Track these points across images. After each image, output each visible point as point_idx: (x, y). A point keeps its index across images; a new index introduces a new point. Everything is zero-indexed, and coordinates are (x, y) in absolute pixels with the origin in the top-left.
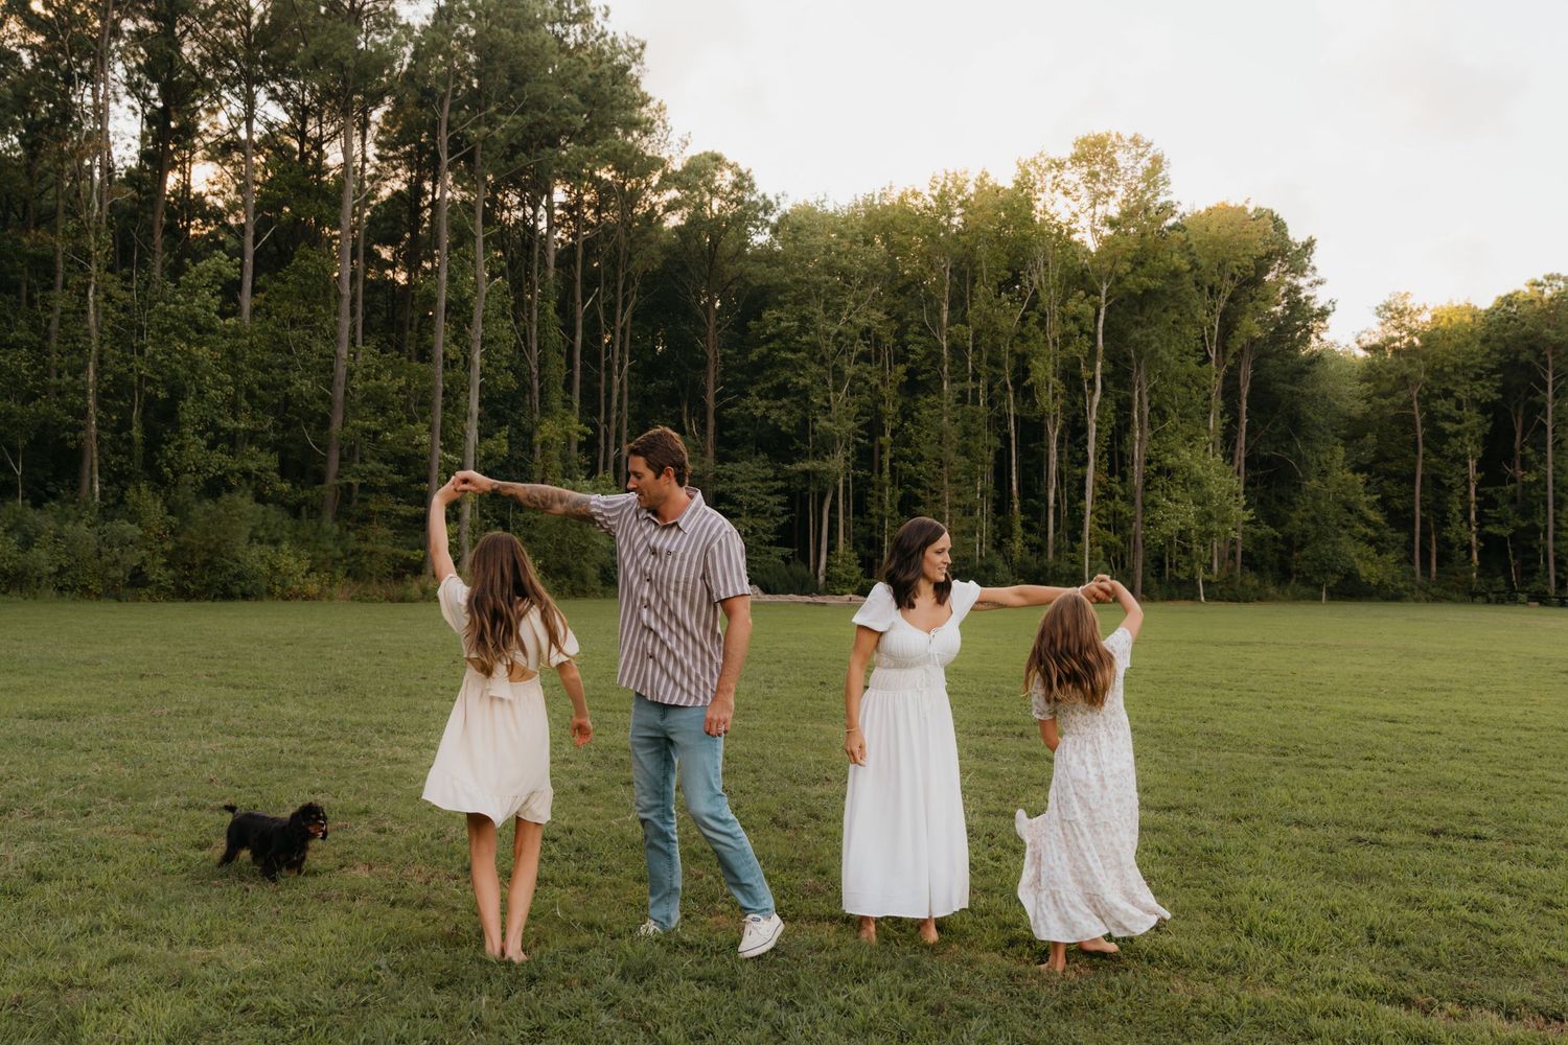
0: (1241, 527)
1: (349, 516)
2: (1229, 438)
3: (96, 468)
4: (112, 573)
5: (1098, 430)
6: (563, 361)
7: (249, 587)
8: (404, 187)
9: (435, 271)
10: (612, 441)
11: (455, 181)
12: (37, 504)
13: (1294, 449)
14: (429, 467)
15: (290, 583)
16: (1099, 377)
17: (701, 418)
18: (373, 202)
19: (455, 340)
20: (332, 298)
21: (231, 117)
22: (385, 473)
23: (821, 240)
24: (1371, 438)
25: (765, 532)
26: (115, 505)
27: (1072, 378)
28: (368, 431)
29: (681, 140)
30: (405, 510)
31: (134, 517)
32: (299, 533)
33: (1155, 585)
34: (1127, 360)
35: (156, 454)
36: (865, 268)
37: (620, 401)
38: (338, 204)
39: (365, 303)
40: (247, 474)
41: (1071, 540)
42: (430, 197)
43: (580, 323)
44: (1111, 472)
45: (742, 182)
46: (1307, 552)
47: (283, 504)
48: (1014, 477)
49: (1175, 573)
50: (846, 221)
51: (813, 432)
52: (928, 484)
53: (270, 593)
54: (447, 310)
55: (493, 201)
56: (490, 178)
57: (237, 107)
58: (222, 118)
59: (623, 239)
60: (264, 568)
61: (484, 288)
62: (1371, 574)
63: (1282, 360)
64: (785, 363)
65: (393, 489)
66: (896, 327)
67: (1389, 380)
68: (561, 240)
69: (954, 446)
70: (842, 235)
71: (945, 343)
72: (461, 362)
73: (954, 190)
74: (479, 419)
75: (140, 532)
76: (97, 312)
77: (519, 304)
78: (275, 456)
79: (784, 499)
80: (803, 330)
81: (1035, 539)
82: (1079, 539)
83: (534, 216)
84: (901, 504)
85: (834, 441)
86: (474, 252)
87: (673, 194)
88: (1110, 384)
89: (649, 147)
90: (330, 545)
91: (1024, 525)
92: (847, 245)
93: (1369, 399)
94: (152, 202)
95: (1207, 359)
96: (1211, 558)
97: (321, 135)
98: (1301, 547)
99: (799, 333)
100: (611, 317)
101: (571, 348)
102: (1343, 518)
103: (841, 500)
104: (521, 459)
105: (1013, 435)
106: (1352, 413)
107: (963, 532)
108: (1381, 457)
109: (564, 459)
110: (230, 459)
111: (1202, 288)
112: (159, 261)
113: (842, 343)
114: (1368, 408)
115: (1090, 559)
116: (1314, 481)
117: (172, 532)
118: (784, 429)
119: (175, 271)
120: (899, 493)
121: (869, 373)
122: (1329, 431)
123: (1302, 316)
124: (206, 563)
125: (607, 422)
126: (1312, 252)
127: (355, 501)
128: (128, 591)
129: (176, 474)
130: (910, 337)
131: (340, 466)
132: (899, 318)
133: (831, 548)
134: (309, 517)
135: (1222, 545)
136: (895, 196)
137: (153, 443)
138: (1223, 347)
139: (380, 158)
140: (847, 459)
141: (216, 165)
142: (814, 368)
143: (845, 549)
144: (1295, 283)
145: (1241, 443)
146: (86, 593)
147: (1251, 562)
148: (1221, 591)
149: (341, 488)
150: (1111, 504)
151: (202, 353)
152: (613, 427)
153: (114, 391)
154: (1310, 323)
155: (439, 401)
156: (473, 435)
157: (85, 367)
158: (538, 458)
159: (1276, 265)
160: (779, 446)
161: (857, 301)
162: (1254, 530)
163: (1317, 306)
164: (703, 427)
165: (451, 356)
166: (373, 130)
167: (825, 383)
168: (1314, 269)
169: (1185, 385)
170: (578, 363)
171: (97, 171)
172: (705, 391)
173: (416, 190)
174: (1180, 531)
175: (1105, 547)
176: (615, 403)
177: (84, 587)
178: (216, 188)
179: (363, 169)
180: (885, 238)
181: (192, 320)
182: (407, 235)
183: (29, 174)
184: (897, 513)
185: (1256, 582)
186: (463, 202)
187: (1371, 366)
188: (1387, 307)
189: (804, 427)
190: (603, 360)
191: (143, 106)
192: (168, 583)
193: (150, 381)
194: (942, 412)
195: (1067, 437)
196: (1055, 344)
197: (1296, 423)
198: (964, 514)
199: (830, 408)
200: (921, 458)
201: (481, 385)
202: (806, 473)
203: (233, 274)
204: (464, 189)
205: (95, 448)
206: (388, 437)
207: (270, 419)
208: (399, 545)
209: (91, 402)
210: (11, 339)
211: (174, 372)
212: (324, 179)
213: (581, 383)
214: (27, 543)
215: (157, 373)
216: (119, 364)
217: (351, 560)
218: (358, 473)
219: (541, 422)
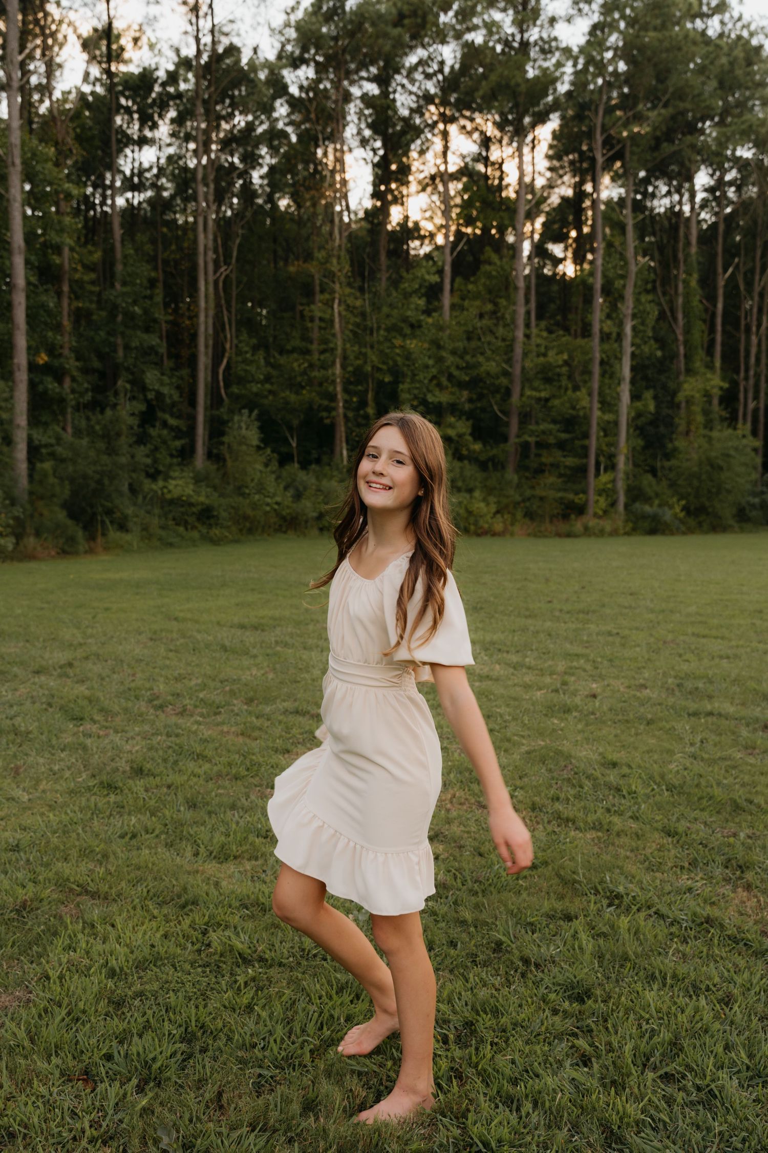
1: (527, 468)
3: (344, 439)
6: (706, 328)
8: (569, 192)
10: (751, 395)
11: (613, 180)
12: (304, 466)
14: (589, 425)
15: (481, 522)
18: (546, 209)
19: (609, 316)
20: (510, 291)
21: (434, 155)
22: (555, 432)
28: (539, 400)
30: (570, 461)
32: (488, 483)
37: (758, 360)
38: (513, 214)
39: (538, 293)
40: (448, 439)
43: (721, 292)
47: (476, 460)
55: (644, 192)
56: (642, 173)
57: (438, 145)
58: (430, 156)
59: (761, 209)
60: (462, 512)
61: (633, 268)
65: (561, 445)
68: (705, 220)
72: (616, 335)
74: (633, 382)
76: (340, 320)
77: (667, 279)
78: (470, 423)
83: (680, 203)
86: (626, 238)
90: (511, 492)
97: (502, 158)
100: (749, 284)
101: (714, 315)
104: (668, 415)
109: (706, 412)
112: (385, 276)
119: (395, 283)
125: (746, 378)
127: (532, 456)
131: (520, 428)
134: (496, 469)
139: (550, 169)
141: (428, 195)
149: (521, 446)
151: (412, 344)
152: (752, 382)
153: (355, 379)
155: (597, 370)
156: (626, 397)
157: (334, 363)
158: (683, 412)
165: (606, 329)
170: (719, 328)
171: (345, 214)
173: (580, 195)
176: (753, 360)
178: (428, 215)
181: (405, 320)
182: (573, 234)
186: (619, 198)
190: (743, 323)
191: (371, 157)
193: (379, 369)
201: (633, 355)
203: (435, 279)
204: (621, 186)
205: (342, 423)
206: (556, 402)
207: (465, 394)
208: (565, 490)
209: (339, 388)
210: (289, 347)
211: (395, 362)
212: (504, 194)
213: (723, 344)
214: (298, 496)
215: (384, 363)
216: (357, 358)
217: (528, 504)
218: (532, 433)
219: (685, 382)
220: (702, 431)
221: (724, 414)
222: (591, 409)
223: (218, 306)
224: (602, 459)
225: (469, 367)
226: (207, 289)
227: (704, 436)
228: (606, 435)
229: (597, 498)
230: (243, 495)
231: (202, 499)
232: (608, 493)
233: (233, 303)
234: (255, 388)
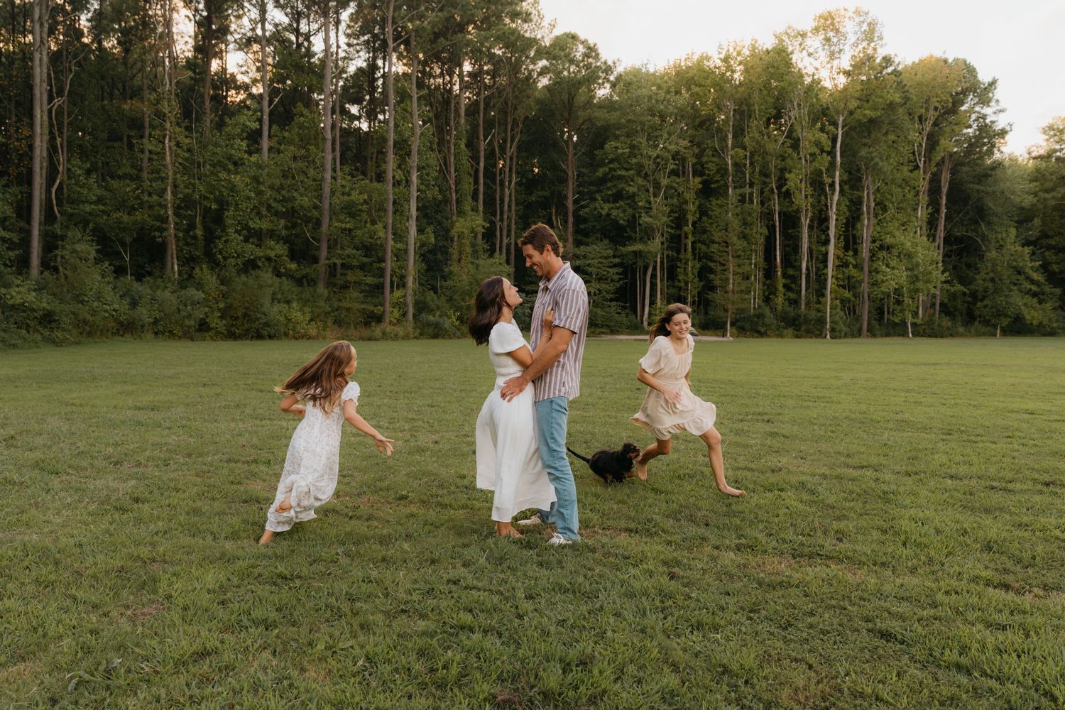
0: (939, 285)
1: (334, 285)
2: (932, 223)
3: (175, 256)
4: (187, 322)
5: (837, 220)
6: (471, 180)
7: (273, 331)
8: (364, 65)
9: (386, 122)
10: (505, 233)
11: (399, 59)
12: (139, 278)
13: (980, 230)
14: (385, 252)
15: (298, 329)
16: (837, 182)
17: (564, 216)
18: (345, 76)
19: (399, 167)
20: (320, 140)
21: (251, 20)
22: (357, 256)
23: (644, 92)
24: (1037, 222)
25: (607, 293)
26: (187, 280)
27: (818, 185)
28: (345, 229)
29: (550, 24)
30: (370, 280)
31: (199, 286)
32: (303, 297)
33: (877, 327)
34: (859, 170)
35: (212, 245)
36: (676, 111)
37: (509, 206)
38: (321, 76)
39: (341, 144)
40: (269, 259)
41: (818, 296)
42: (382, 70)
43: (482, 154)
44: (846, 248)
45: (591, 51)
46: (986, 302)
47: (292, 277)
48: (778, 253)
49: (891, 318)
50: (662, 77)
51: (640, 225)
52: (717, 258)
53: (286, 335)
54: (394, 147)
55: (423, 72)
56: (421, 56)
57: (254, 14)
58: (245, 21)
59: (510, 95)
60: (282, 319)
61: (418, 131)
62: (1033, 318)
63: (972, 167)
64: (620, 178)
65: (362, 267)
66: (697, 151)
67: (1051, 180)
68: (469, 98)
69: (736, 232)
70: (659, 87)
71: (730, 162)
72: (404, 182)
73: (735, 54)
74: (417, 219)
75: (203, 296)
76: (171, 154)
77: (442, 143)
78: (286, 246)
79: (621, 270)
80: (634, 155)
81: (793, 296)
82: (823, 295)
83: (450, 82)
84: (699, 272)
85: (653, 230)
86: (411, 107)
87: (543, 63)
88: (846, 187)
89: (527, 30)
90: (322, 304)
91: (785, 286)
92: (663, 94)
93: (1035, 194)
94: (203, 80)
95: (917, 167)
96: (918, 307)
97: (309, 31)
98: (984, 298)
99: (629, 157)
100: (503, 149)
101: (477, 171)
102: (1014, 278)
103: (658, 271)
104: (444, 246)
105: (777, 224)
106: (1023, 204)
107: (742, 291)
108: (1044, 235)
109: (473, 245)
110: (257, 249)
111: (914, 118)
112: (209, 118)
113: (659, 163)
114: (1035, 200)
115: (831, 309)
116: (994, 253)
117: (223, 297)
118: (621, 222)
119: (220, 125)
120: (698, 266)
121: (677, 183)
122: (1005, 217)
123: (989, 135)
124: (245, 315)
125: (502, 220)
126: (995, 89)
127: (339, 274)
128: (198, 334)
129: (225, 259)
130: (705, 159)
131: (329, 252)
132: (698, 145)
133: (652, 303)
134: (309, 285)
135: (925, 298)
136: (695, 58)
137: (210, 238)
138: (928, 159)
139: (349, 45)
140: (662, 243)
141: (243, 54)
142: (640, 181)
143: (661, 304)
144: (983, 111)
145: (941, 227)
146: (172, 335)
147: (946, 310)
148: (924, 330)
149: (330, 267)
150: (846, 271)
151: (236, 179)
152: (505, 223)
153: (184, 205)
154: (994, 140)
155: (390, 208)
156: (413, 230)
157: (164, 190)
158: (455, 244)
159: (969, 99)
160: (618, 234)
161: (670, 134)
162: (949, 288)
163: (999, 126)
164: (565, 221)
165: (397, 177)
166: (343, 26)
167: (648, 191)
168: (997, 101)
169: (900, 186)
170: (481, 181)
171: (167, 60)
172: (566, 198)
173: (373, 67)
174: (895, 289)
175: (842, 301)
176: (506, 207)
177: (170, 332)
178: (243, 69)
179: (337, 53)
180: (688, 89)
181: (230, 158)
182: (367, 97)
183: (125, 63)
184: (697, 279)
185: (950, 323)
186: (404, 74)
187: (1038, 170)
188: (1051, 128)
189: (633, 221)
190: (498, 178)
191: (194, 16)
192: (223, 330)
193: (206, 198)
194: (728, 210)
195: (816, 225)
196: (806, 161)
197: (981, 213)
198: (743, 279)
199: (651, 209)
200: (713, 242)
201: (418, 197)
202: (635, 252)
203: (256, 125)
204: (404, 65)
205: (174, 242)
206: (359, 232)
207: (282, 222)
208: (367, 303)
209: (170, 212)
210: (120, 173)
211: (220, 192)
212: (313, 60)
213: (484, 194)
214: (134, 304)
215: (211, 193)
216: (186, 187)
217: (336, 313)
218: (340, 256)
219: (457, 221)
220: (470, 259)
221: (486, 246)
222: (386, 239)
223: (51, 133)
224: (394, 278)
225: (284, 200)
226: (42, 116)
227: (472, 263)
228: (397, 261)
229: (392, 309)
230: (82, 302)
231: (45, 305)
232: (401, 305)
233: (65, 131)
234: (88, 208)
